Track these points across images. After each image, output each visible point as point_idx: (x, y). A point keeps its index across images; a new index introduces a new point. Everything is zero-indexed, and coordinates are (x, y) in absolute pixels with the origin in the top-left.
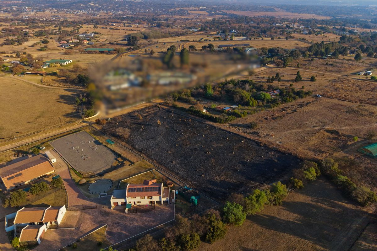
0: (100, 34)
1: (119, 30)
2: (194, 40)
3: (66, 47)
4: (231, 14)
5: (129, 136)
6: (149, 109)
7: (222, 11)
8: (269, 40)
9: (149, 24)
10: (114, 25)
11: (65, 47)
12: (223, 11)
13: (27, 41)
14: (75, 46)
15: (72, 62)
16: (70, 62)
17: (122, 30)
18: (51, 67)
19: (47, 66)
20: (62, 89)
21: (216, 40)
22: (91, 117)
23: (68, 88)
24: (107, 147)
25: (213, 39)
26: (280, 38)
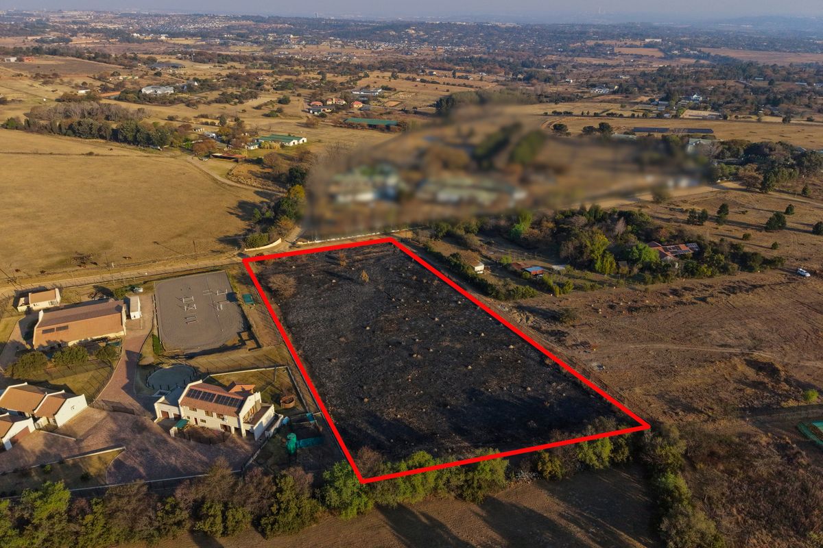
0: (395, 90)
1: (439, 83)
2: (582, 113)
3: (316, 113)
4: (720, 56)
5: (294, 295)
6: (374, 247)
7: (699, 49)
8: (775, 123)
9: (509, 74)
10: (434, 73)
11: (313, 113)
12: (702, 49)
13: (256, 98)
14: (332, 112)
15: (305, 141)
16: (301, 142)
17: (444, 83)
18: (264, 148)
19: (256, 147)
20: (251, 190)
21: (636, 114)
22: (257, 249)
23: (263, 188)
24: (241, 308)
25: (630, 114)
26: (812, 121)
